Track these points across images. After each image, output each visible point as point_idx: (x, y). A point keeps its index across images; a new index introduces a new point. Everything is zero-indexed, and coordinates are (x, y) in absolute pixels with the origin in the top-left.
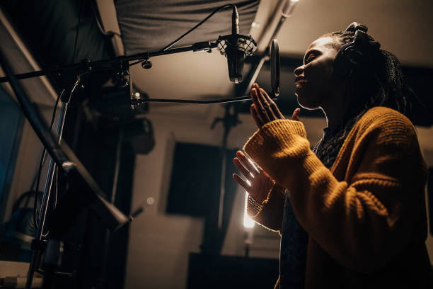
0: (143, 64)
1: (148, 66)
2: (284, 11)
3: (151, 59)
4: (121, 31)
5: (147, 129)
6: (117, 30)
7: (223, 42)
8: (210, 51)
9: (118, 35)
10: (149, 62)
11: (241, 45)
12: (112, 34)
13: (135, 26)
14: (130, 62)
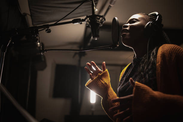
0: (46, 31)
1: (49, 31)
2: (111, 3)
3: (50, 28)
4: (31, 13)
5: (43, 59)
6: (29, 12)
7: (88, 19)
8: (81, 23)
9: (29, 15)
10: (50, 29)
11: (98, 20)
12: (25, 14)
13: (39, 10)
14: (39, 30)
